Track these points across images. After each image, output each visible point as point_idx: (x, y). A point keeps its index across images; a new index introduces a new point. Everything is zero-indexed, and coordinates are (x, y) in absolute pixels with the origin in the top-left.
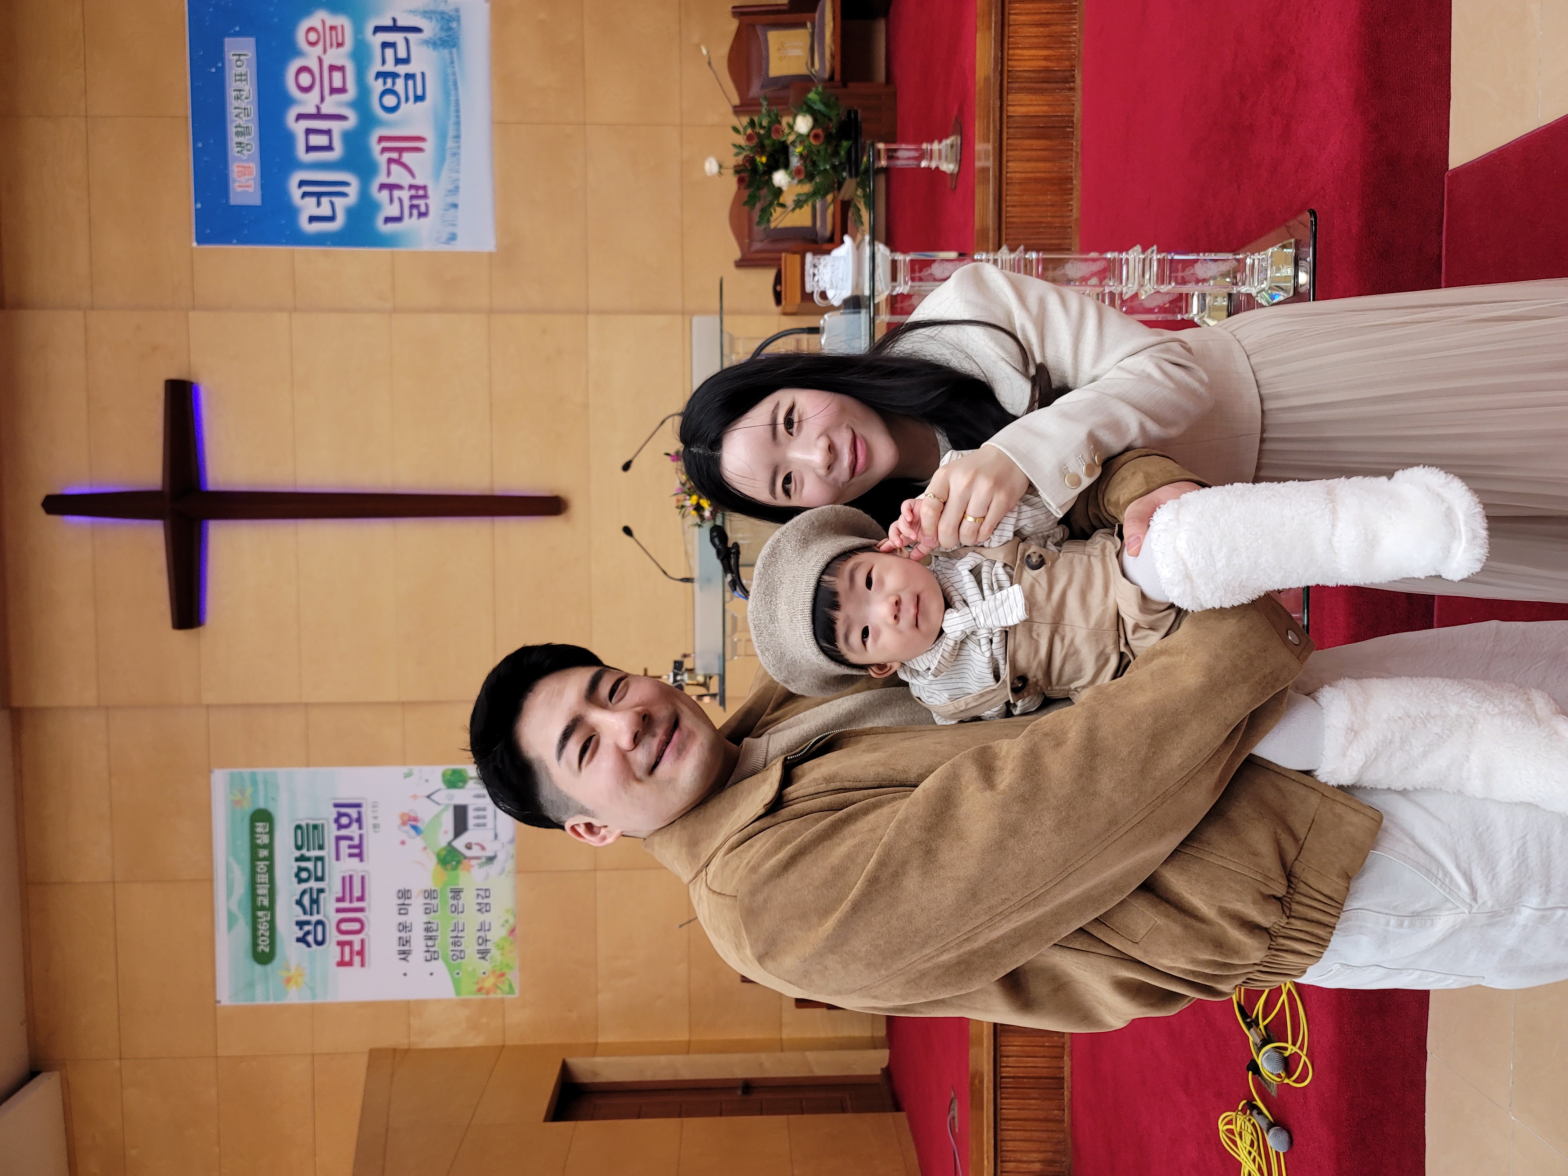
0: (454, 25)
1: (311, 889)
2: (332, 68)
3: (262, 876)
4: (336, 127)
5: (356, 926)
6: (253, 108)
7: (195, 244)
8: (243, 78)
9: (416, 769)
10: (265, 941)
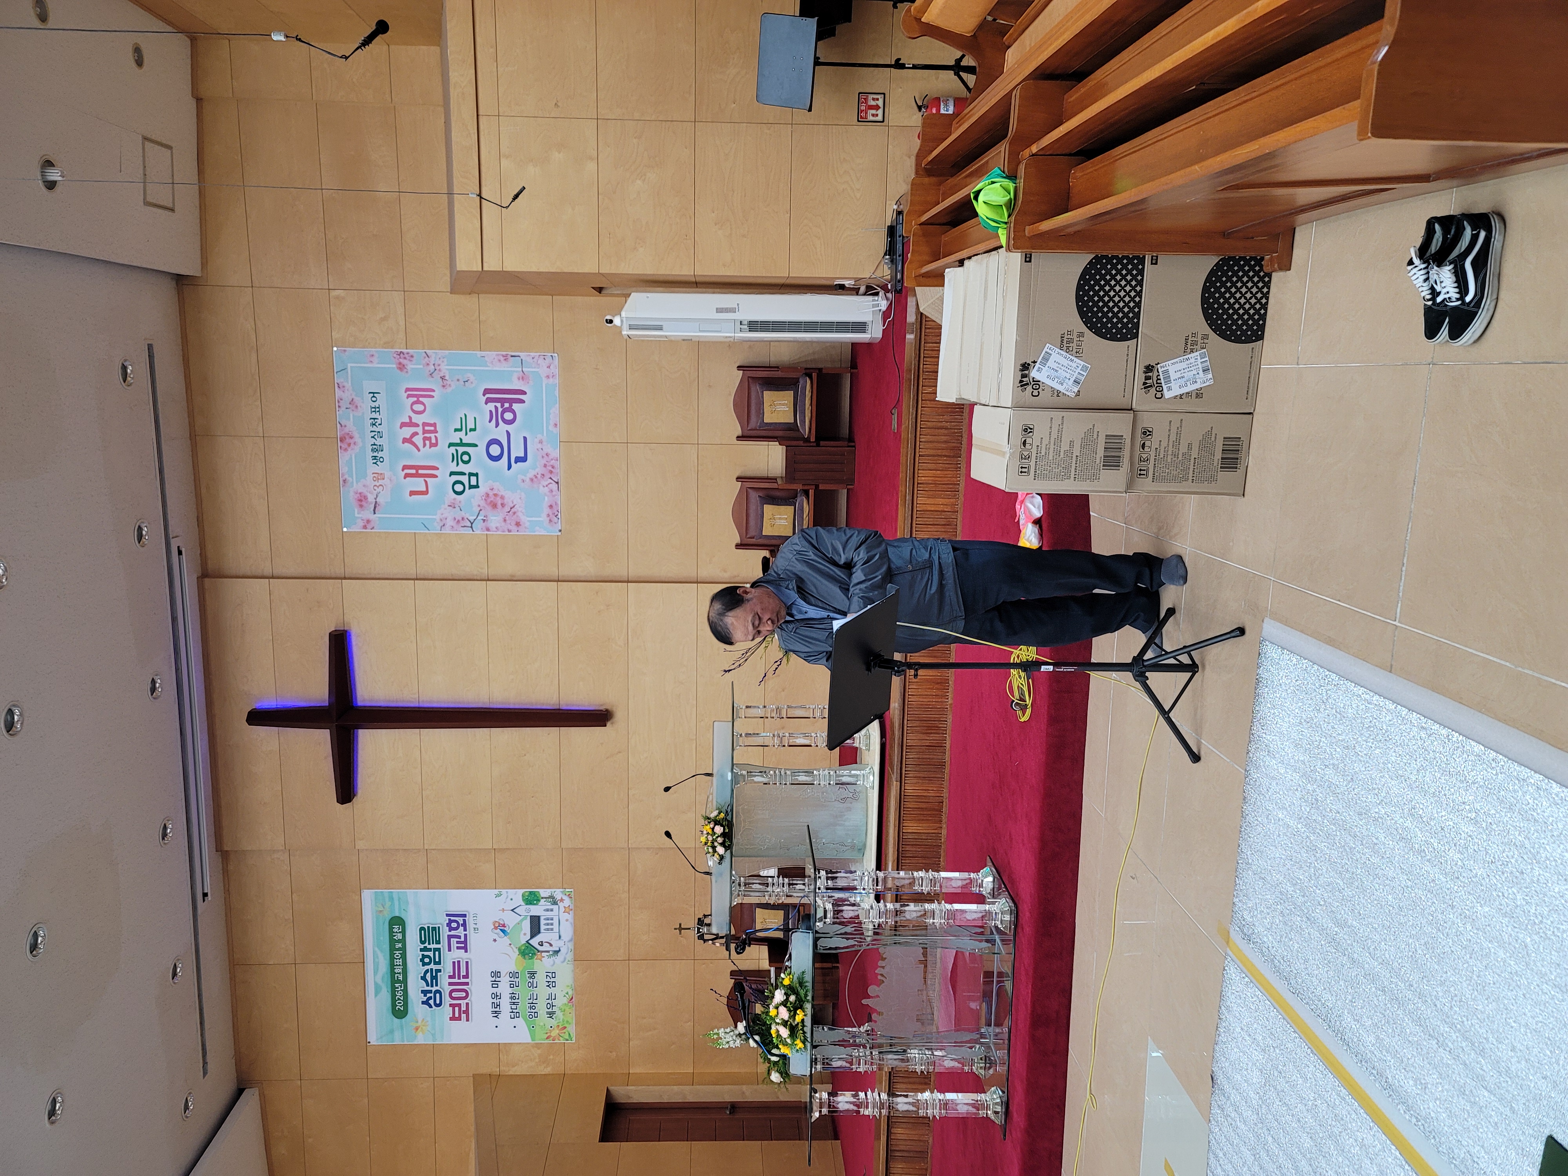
1: (432, 969)
3: (398, 960)
5: (464, 994)
10: (400, 1003)
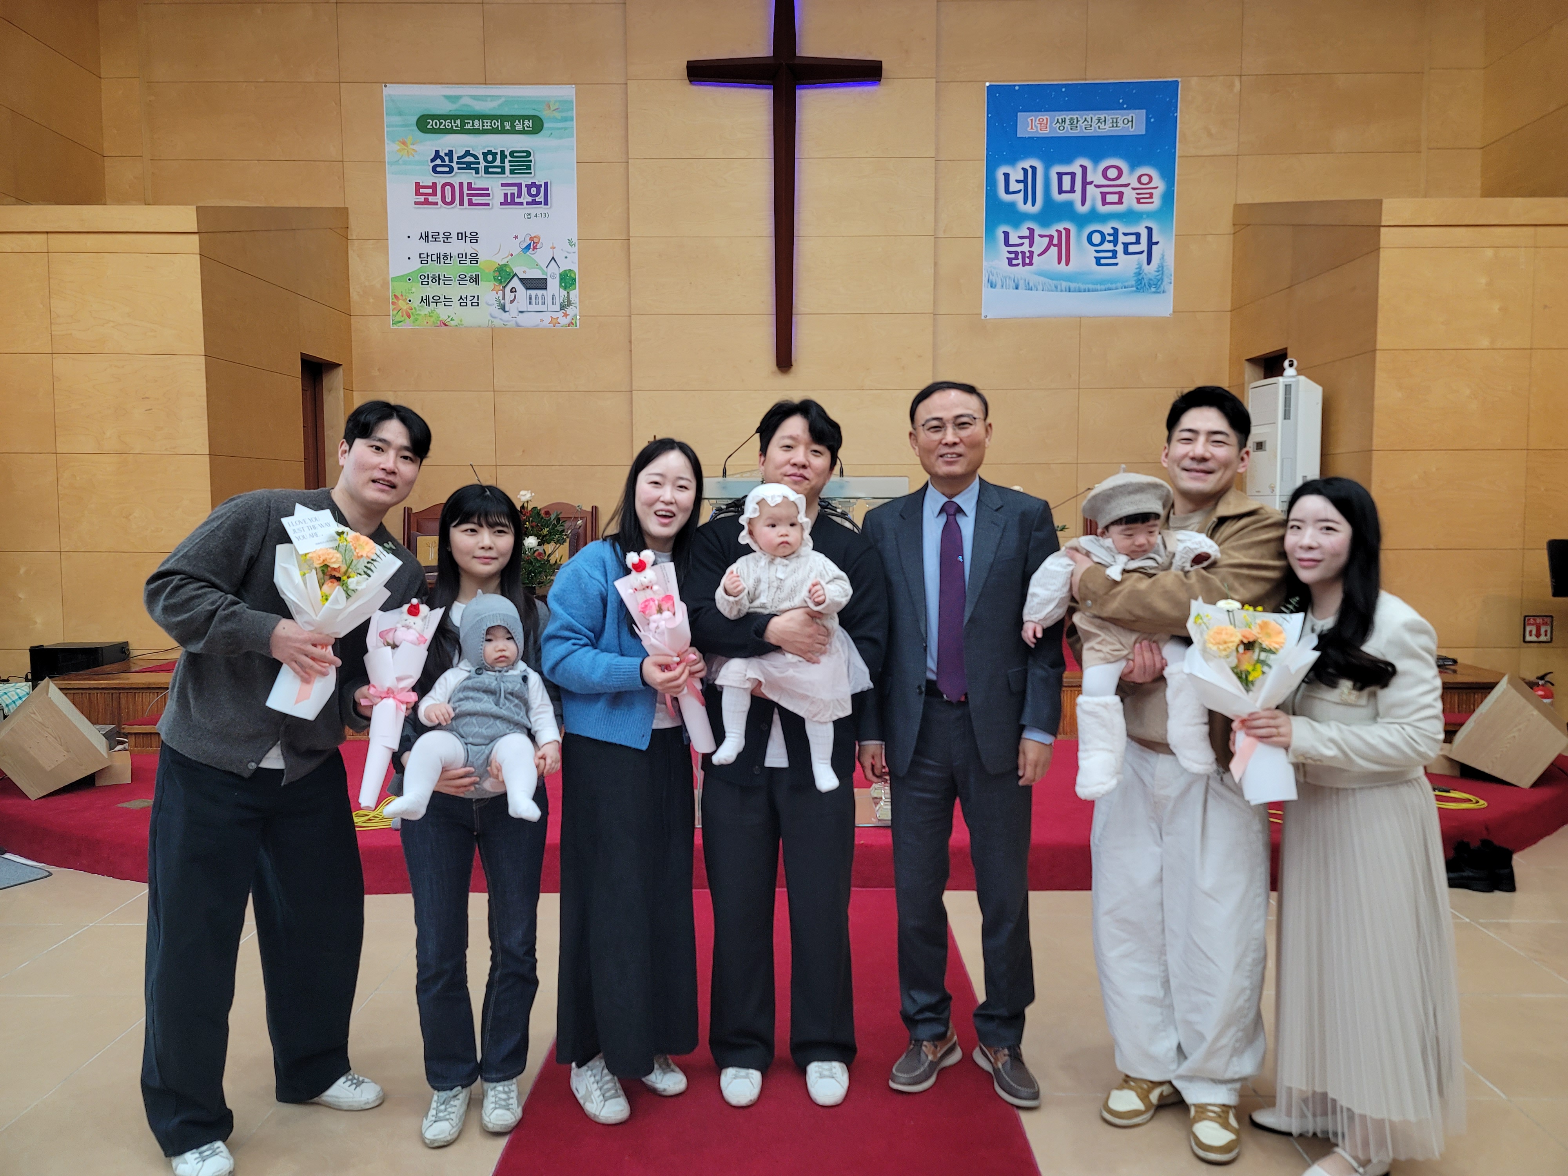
0: (1153, 290)
1: (479, 163)
2: (1121, 195)
3: (489, 124)
4: (1077, 196)
5: (448, 199)
6: (1090, 132)
7: (987, 84)
8: (1115, 125)
9: (576, 249)
10: (436, 125)
